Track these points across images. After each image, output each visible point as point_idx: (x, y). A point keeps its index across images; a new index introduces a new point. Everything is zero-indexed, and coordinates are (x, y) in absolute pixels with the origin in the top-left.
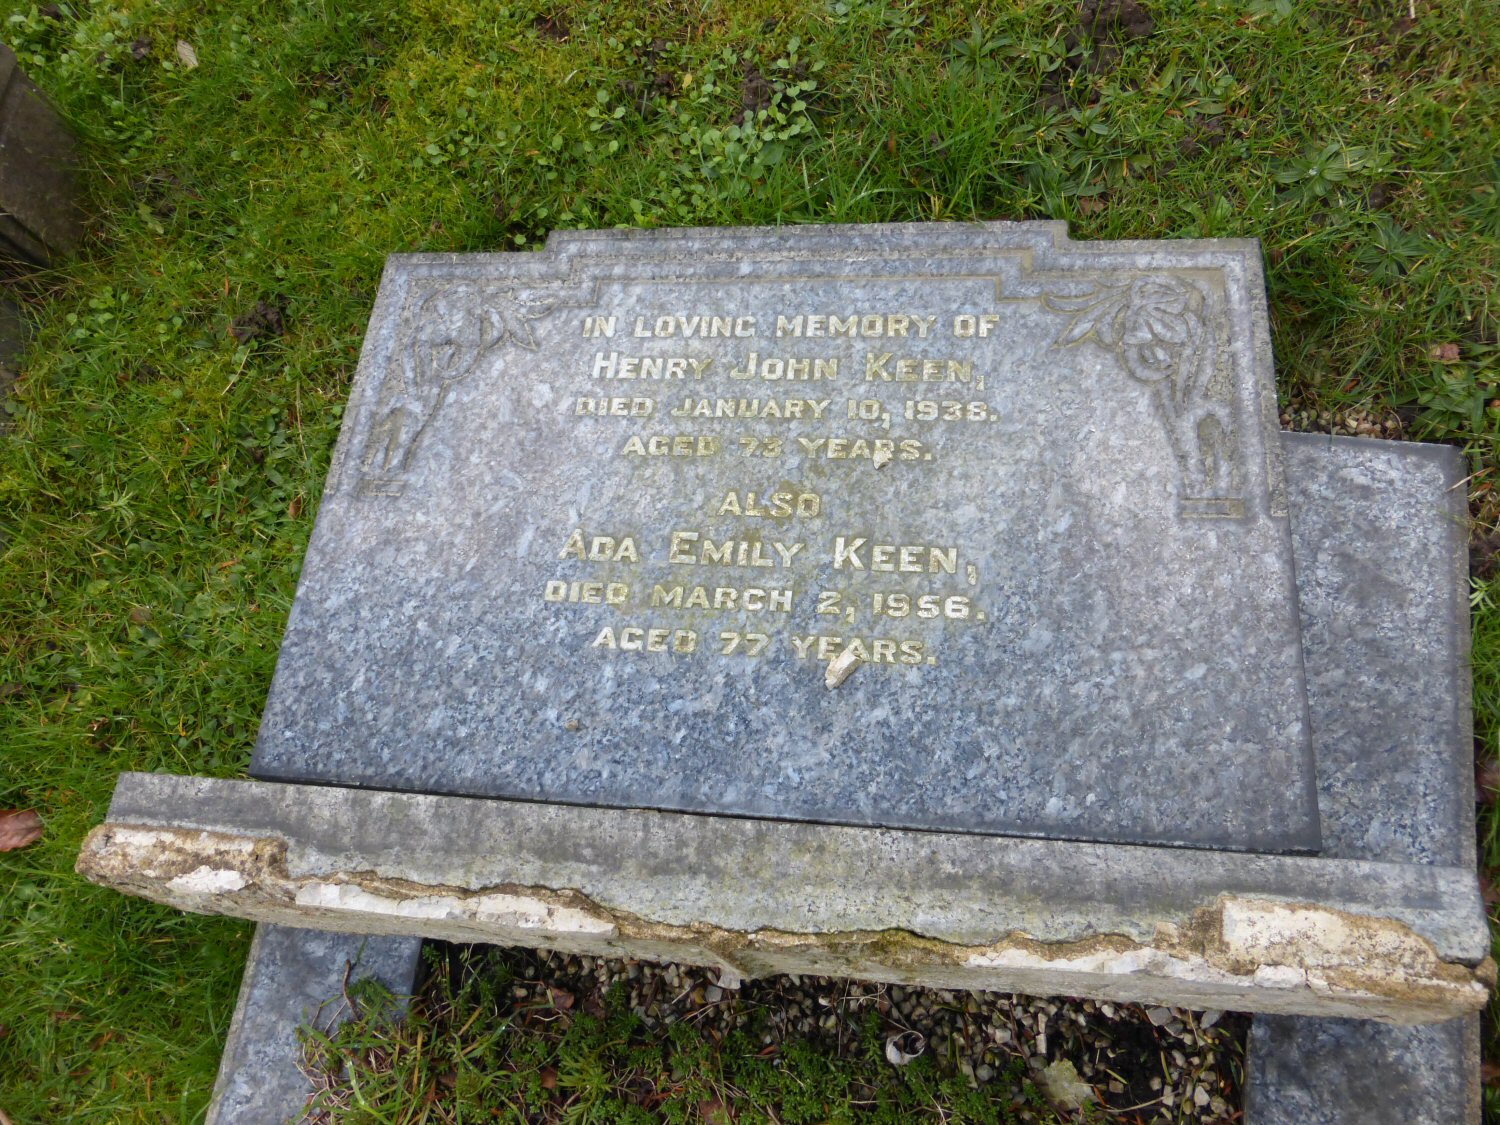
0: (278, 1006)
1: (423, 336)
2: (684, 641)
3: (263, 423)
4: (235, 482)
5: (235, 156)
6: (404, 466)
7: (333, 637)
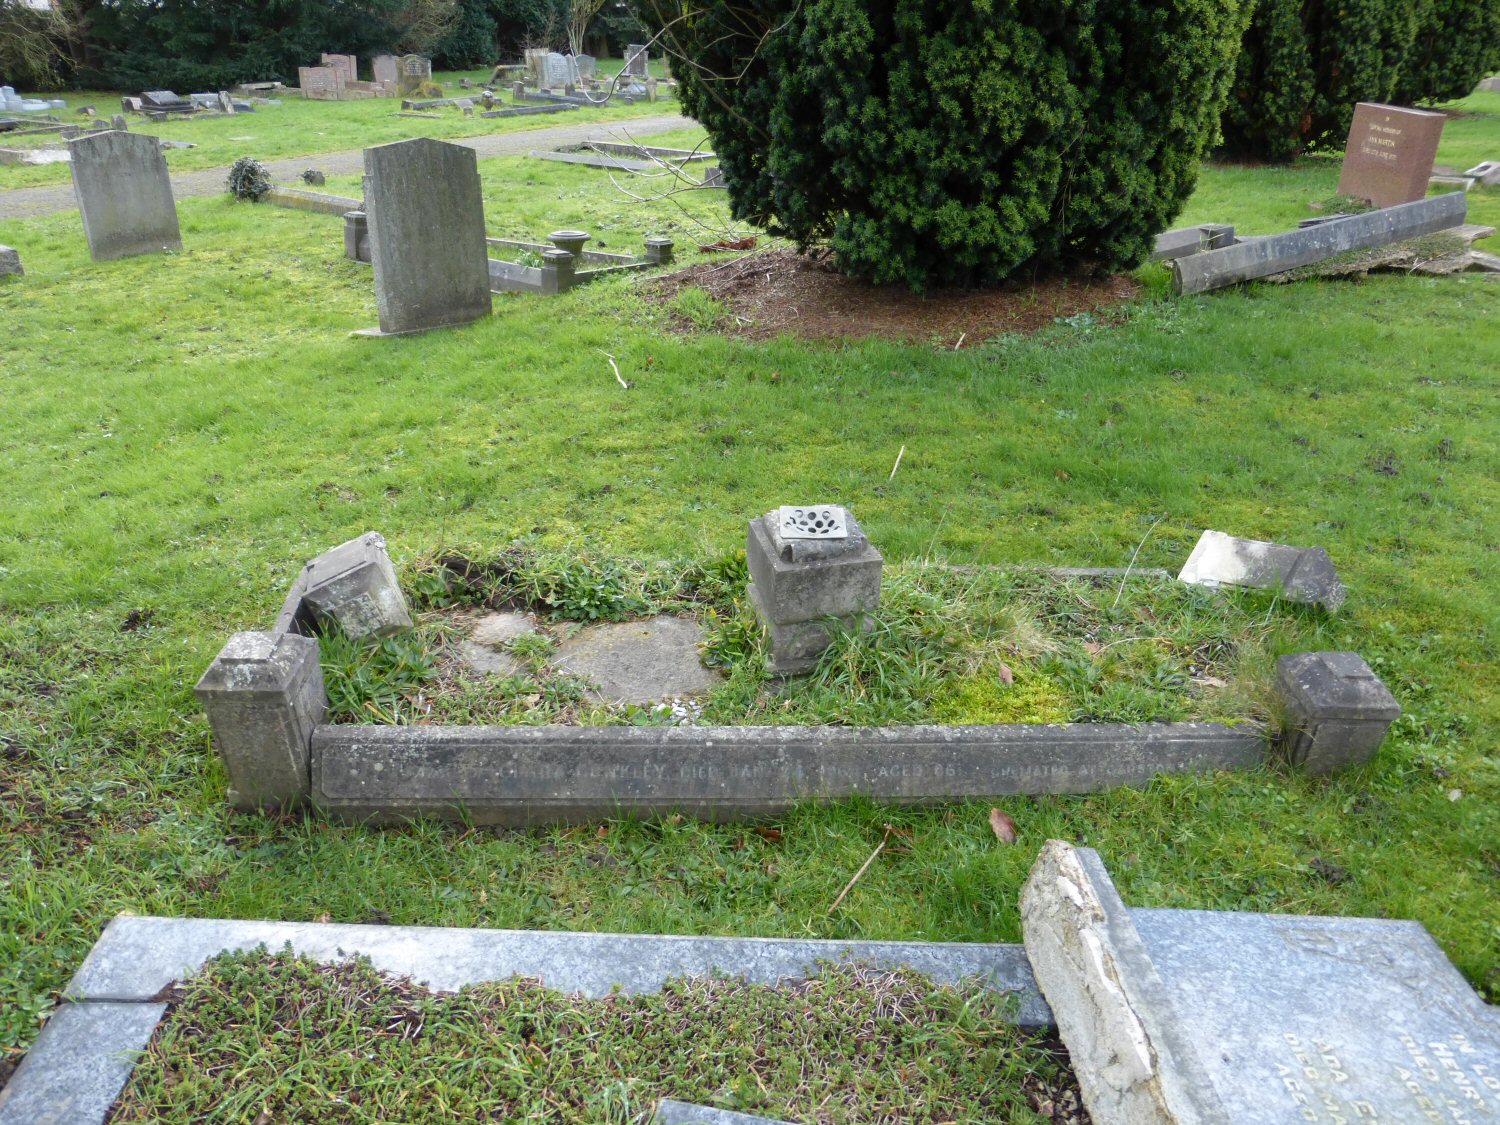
0: (985, 962)
1: (1384, 948)
2: (1309, 1114)
3: (1271, 889)
4: (1230, 884)
5: (1415, 833)
6: (1306, 950)
7: (1198, 932)
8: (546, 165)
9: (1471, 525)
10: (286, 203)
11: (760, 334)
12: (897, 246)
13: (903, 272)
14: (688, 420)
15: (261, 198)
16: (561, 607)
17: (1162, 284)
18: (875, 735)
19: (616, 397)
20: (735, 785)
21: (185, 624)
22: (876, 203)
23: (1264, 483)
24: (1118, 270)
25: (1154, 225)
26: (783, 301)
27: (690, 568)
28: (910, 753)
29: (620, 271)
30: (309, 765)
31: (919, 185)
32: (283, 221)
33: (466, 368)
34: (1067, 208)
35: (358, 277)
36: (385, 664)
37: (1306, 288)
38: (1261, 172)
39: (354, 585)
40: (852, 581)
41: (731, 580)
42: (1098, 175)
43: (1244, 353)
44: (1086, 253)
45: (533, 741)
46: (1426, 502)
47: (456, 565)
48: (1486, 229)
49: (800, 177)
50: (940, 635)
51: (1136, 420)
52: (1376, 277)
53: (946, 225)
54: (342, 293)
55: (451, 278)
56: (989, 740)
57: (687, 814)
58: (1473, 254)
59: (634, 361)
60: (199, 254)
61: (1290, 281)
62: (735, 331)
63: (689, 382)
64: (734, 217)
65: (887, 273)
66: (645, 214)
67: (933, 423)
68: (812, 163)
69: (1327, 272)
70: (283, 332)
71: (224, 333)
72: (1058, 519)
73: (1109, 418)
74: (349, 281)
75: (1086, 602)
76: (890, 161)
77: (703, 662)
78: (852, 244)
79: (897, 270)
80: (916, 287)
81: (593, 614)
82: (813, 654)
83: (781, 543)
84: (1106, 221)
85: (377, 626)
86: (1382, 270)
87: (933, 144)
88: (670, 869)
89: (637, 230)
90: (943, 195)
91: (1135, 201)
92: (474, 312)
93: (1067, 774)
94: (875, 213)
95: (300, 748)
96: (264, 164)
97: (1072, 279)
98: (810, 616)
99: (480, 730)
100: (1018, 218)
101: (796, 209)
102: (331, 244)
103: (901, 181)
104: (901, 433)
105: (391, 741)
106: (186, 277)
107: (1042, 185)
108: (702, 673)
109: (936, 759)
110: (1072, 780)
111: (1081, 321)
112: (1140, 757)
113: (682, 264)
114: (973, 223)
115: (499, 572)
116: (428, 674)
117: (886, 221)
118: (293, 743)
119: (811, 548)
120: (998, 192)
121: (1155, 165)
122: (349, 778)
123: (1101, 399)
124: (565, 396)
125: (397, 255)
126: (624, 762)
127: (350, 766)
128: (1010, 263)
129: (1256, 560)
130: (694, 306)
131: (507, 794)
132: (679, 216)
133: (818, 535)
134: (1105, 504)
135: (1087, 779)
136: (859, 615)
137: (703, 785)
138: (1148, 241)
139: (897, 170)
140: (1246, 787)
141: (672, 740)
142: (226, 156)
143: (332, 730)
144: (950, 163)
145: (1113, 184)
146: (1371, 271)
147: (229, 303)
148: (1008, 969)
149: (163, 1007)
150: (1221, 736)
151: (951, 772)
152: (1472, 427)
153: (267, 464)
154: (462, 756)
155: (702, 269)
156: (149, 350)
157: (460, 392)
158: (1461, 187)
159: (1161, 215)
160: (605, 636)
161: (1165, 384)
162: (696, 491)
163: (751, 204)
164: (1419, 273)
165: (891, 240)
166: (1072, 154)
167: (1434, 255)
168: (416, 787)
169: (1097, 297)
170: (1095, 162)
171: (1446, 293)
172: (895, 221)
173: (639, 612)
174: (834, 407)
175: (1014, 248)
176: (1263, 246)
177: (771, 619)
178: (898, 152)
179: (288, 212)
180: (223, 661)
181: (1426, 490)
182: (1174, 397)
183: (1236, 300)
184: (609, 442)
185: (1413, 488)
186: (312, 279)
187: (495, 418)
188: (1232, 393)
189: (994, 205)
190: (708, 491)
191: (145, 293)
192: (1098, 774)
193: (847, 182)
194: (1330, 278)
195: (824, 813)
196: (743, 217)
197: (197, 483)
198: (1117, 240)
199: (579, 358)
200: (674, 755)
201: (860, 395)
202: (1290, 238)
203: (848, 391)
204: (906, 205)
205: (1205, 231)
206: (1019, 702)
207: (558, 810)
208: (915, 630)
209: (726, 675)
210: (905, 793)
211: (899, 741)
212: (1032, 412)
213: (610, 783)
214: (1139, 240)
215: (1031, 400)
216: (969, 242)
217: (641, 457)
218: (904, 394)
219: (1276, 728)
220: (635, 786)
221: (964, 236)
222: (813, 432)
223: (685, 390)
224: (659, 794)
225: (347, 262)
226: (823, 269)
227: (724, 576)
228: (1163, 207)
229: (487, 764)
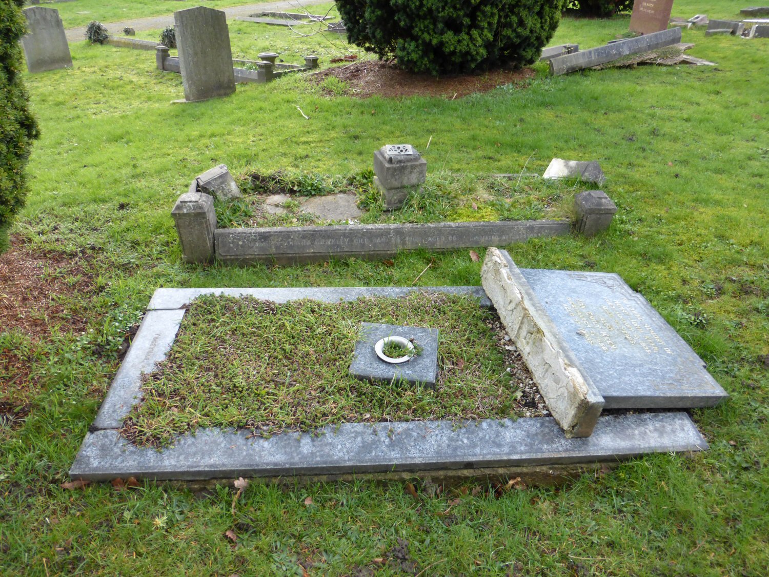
0: (469, 291)
1: (604, 280)
5: (620, 250)
6: (577, 279)
8: (245, 24)
9: (660, 158)
10: (118, 44)
11: (364, 96)
12: (425, 53)
13: (428, 66)
14: (337, 130)
15: (104, 42)
16: (300, 191)
17: (545, 71)
18: (426, 226)
19: (305, 122)
20: (375, 245)
21: (143, 207)
22: (416, 33)
23: (580, 146)
24: (525, 65)
25: (541, 42)
26: (373, 82)
27: (349, 175)
28: (440, 232)
29: (294, 72)
30: (214, 243)
31: (435, 24)
32: (119, 53)
33: (232, 113)
34: (501, 35)
35: (165, 78)
36: (235, 210)
37: (609, 72)
38: (596, 22)
39: (221, 180)
40: (415, 171)
41: (366, 179)
42: (514, 19)
43: (578, 98)
44: (511, 57)
45: (298, 231)
46: (644, 150)
47: (256, 177)
48: (690, 45)
49: (380, 22)
50: (449, 194)
51: (529, 123)
52: (640, 67)
53: (447, 43)
54: (159, 86)
55: (217, 74)
56: (469, 227)
57: (356, 257)
58: (685, 56)
59: (309, 108)
60: (84, 69)
61: (602, 69)
62: (353, 95)
63: (335, 116)
64: (349, 42)
65: (421, 66)
66: (301, 46)
67: (443, 127)
68: (385, 15)
69: (619, 65)
70: (136, 103)
71: (108, 105)
72: (496, 160)
73: (518, 124)
74: (161, 80)
75: (506, 185)
76: (421, 13)
77: (358, 207)
78: (405, 53)
79: (425, 65)
80: (434, 73)
81: (313, 193)
82: (401, 201)
83: (387, 157)
84: (519, 41)
85: (230, 196)
86: (642, 64)
87: (440, 5)
88: (353, 274)
89: (298, 54)
90: (446, 29)
91: (531, 31)
92: (228, 91)
93: (498, 239)
94: (415, 38)
95: (211, 237)
96: (104, 25)
97: (505, 70)
98: (399, 186)
99: (278, 229)
100: (479, 39)
101: (378, 37)
102: (149, 63)
103: (427, 22)
104: (430, 132)
105: (245, 233)
106: (81, 80)
107: (490, 24)
108: (358, 210)
109: (449, 234)
110: (500, 241)
111: (508, 87)
112: (524, 232)
113: (323, 67)
114: (459, 42)
115: (273, 179)
116: (253, 214)
117: (420, 42)
118: (208, 234)
119: (399, 158)
120: (470, 27)
121: (540, 14)
122: (230, 248)
123: (515, 116)
124: (280, 123)
125: (192, 63)
126: (332, 238)
127: (230, 243)
128: (476, 60)
129: (571, 167)
130: (332, 85)
131: (290, 251)
132: (317, 47)
133: (402, 153)
134: (515, 154)
135: (505, 240)
136: (418, 185)
137: (363, 245)
138: (538, 51)
139: (425, 18)
140: (563, 241)
141: (351, 229)
142: (78, 22)
143: (221, 230)
144: (448, 14)
145: (521, 23)
146: (639, 64)
147: (105, 91)
148: (477, 292)
149: (184, 311)
150: (554, 224)
151: (455, 239)
152: (668, 124)
153: (154, 152)
154: (272, 238)
155: (333, 69)
156: (74, 113)
157: (232, 123)
158: (685, 27)
159: (543, 38)
160: (317, 200)
161: (543, 110)
162: (345, 156)
163: (357, 36)
164: (660, 65)
165: (422, 50)
166: (503, 9)
167: (667, 57)
168: (256, 249)
169: (516, 77)
170: (513, 13)
171: (670, 73)
172: (424, 41)
173: (331, 192)
174: (401, 123)
175: (478, 53)
176: (590, 52)
177: (385, 187)
178: (425, 9)
179: (120, 49)
180: (181, 202)
181: (645, 145)
182: (547, 116)
183: (578, 78)
184: (303, 139)
185: (640, 145)
186: (143, 80)
187: (251, 133)
188: (571, 113)
189: (468, 33)
190: (350, 156)
191: (62, 87)
192: (509, 238)
193: (402, 24)
194: (620, 68)
195: (408, 254)
196: (353, 42)
197: (126, 160)
198: (524, 50)
199: (284, 108)
200: (352, 235)
201: (411, 119)
202: (602, 49)
203: (405, 116)
204: (429, 34)
205: (565, 47)
206: (480, 215)
207: (309, 257)
208: (440, 193)
209: (368, 211)
210: (438, 247)
211: (435, 227)
212: (486, 122)
213: (328, 246)
214: (534, 50)
215: (485, 118)
216: (458, 50)
217: (318, 145)
218: (430, 117)
219: (574, 219)
220: (338, 247)
221: (455, 48)
222: (392, 133)
223: (334, 119)
224: (347, 250)
225: (158, 71)
226: (390, 67)
227: (364, 177)
228: (544, 35)
229: (281, 241)
